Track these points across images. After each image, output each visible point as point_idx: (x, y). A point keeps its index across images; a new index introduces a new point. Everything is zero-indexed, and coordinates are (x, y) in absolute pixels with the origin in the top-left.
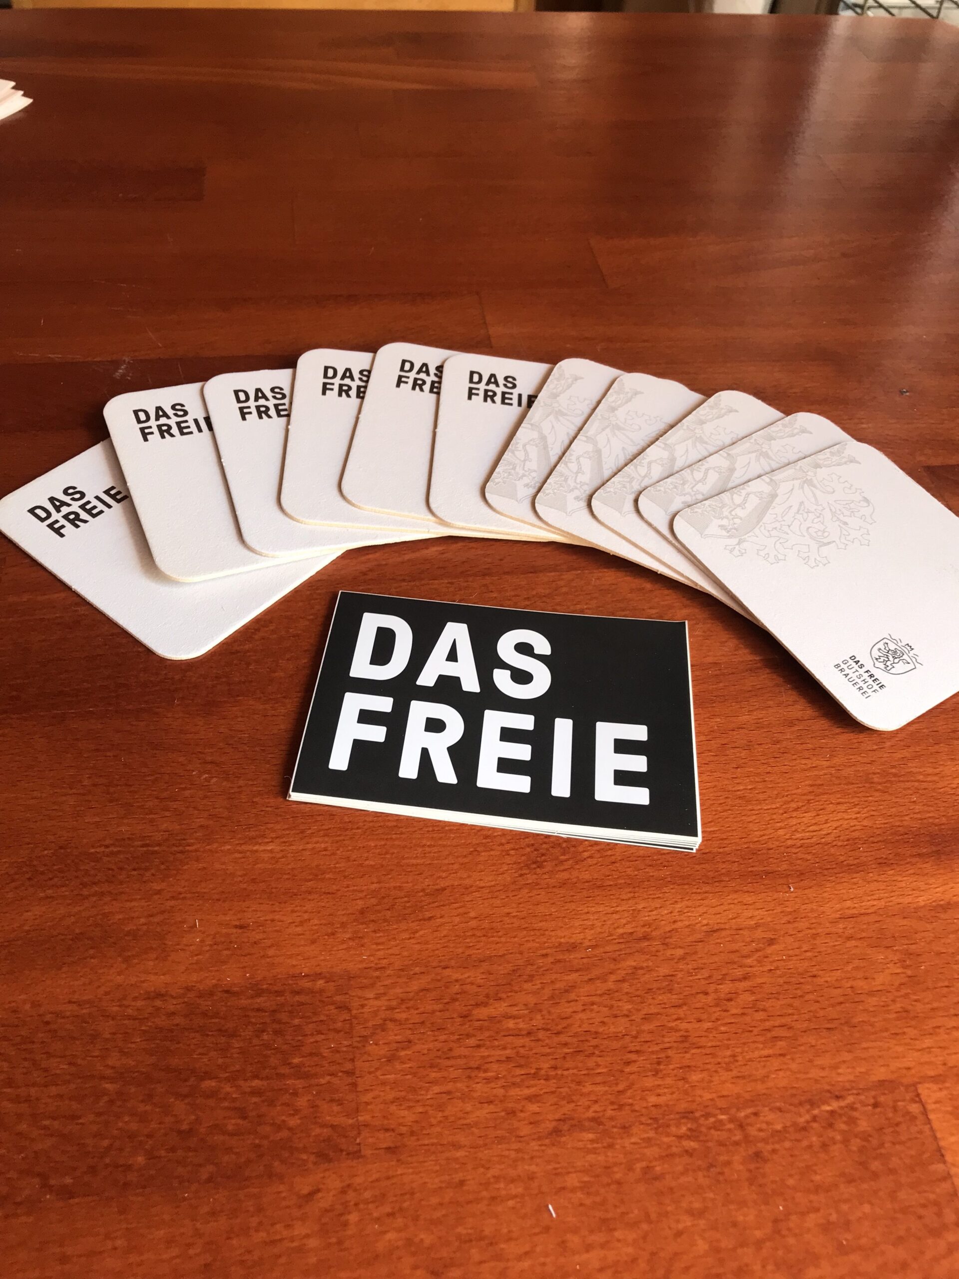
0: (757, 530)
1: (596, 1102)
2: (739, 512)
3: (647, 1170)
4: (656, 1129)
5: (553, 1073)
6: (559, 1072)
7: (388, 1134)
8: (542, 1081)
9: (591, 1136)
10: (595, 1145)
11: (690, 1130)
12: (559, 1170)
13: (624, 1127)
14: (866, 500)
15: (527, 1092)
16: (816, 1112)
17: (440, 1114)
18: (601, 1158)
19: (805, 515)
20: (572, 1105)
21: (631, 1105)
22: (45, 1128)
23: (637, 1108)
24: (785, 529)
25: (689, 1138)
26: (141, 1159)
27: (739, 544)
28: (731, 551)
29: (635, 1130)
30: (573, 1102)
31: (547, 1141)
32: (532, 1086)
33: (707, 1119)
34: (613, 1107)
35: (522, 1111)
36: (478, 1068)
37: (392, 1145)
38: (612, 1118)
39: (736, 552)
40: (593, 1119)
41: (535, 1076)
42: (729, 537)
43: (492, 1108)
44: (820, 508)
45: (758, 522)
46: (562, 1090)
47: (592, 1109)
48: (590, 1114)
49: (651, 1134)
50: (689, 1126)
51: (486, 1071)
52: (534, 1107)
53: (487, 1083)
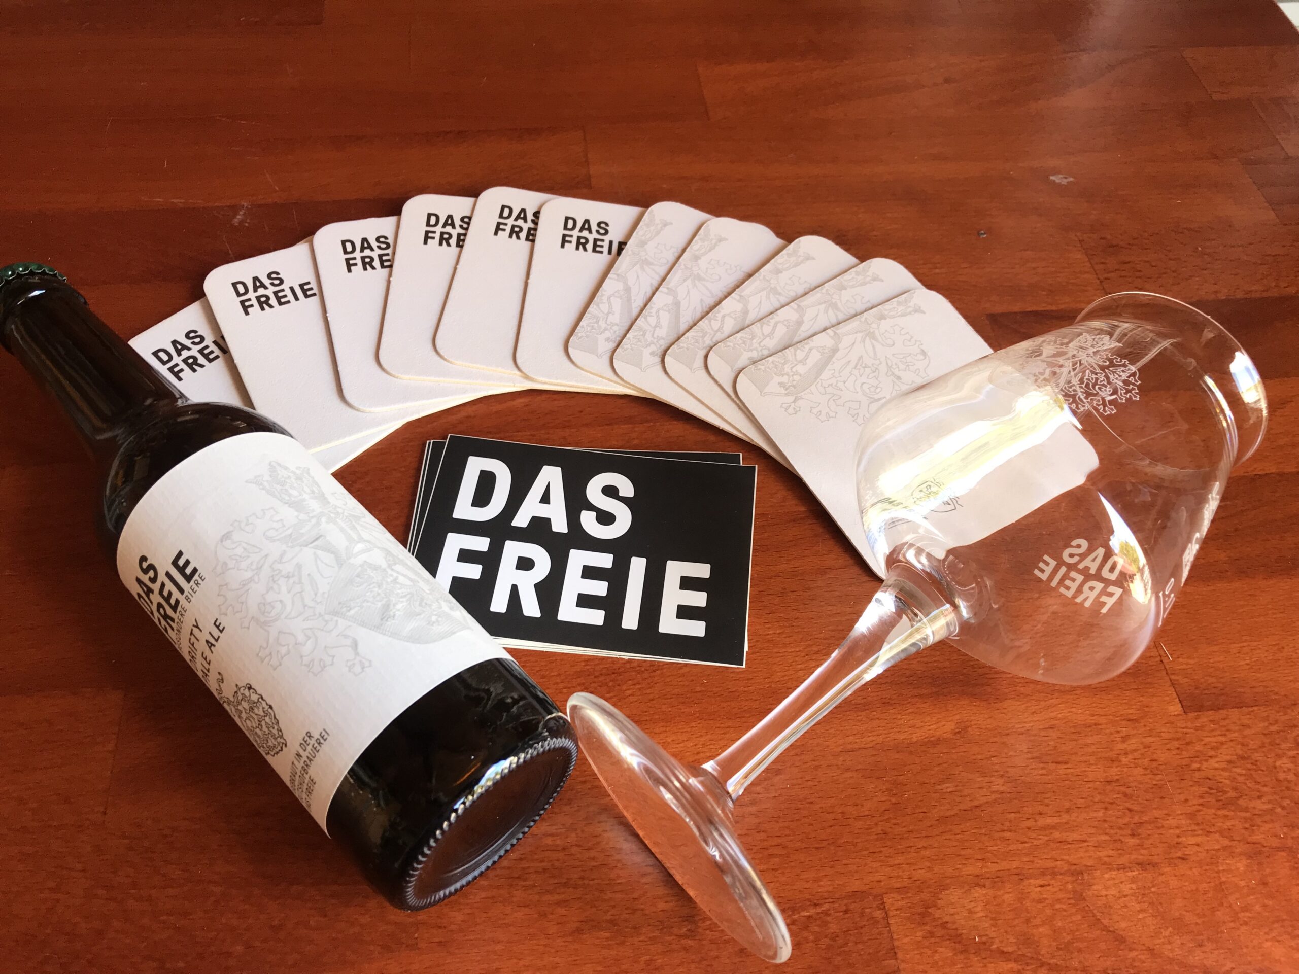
0: (813, 388)
1: (614, 907)
2: (801, 369)
3: (649, 963)
4: (662, 929)
5: (580, 882)
6: (586, 882)
7: (441, 931)
8: (571, 889)
9: (607, 935)
10: (610, 942)
11: (688, 930)
12: (578, 962)
13: (635, 928)
14: (924, 353)
15: (557, 897)
16: (796, 917)
17: (485, 915)
18: (613, 952)
19: (862, 370)
20: (594, 909)
21: (643, 910)
22: (164, 922)
23: (647, 912)
24: (840, 385)
25: (687, 937)
26: (239, 948)
27: (794, 402)
28: (786, 410)
29: (644, 930)
30: (595, 906)
31: (570, 939)
32: (563, 893)
33: (704, 922)
34: (627, 912)
35: (552, 914)
36: (519, 878)
37: (443, 940)
38: (626, 920)
39: (791, 410)
40: (611, 922)
41: (566, 885)
42: (787, 395)
43: (527, 910)
44: (877, 362)
45: (816, 379)
46: (586, 897)
47: (610, 913)
48: (608, 917)
49: (657, 934)
50: (689, 927)
51: (525, 880)
52: (562, 911)
53: (524, 890)
